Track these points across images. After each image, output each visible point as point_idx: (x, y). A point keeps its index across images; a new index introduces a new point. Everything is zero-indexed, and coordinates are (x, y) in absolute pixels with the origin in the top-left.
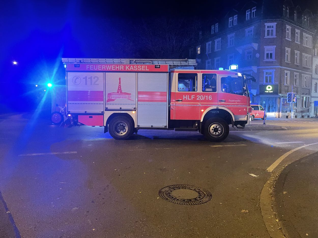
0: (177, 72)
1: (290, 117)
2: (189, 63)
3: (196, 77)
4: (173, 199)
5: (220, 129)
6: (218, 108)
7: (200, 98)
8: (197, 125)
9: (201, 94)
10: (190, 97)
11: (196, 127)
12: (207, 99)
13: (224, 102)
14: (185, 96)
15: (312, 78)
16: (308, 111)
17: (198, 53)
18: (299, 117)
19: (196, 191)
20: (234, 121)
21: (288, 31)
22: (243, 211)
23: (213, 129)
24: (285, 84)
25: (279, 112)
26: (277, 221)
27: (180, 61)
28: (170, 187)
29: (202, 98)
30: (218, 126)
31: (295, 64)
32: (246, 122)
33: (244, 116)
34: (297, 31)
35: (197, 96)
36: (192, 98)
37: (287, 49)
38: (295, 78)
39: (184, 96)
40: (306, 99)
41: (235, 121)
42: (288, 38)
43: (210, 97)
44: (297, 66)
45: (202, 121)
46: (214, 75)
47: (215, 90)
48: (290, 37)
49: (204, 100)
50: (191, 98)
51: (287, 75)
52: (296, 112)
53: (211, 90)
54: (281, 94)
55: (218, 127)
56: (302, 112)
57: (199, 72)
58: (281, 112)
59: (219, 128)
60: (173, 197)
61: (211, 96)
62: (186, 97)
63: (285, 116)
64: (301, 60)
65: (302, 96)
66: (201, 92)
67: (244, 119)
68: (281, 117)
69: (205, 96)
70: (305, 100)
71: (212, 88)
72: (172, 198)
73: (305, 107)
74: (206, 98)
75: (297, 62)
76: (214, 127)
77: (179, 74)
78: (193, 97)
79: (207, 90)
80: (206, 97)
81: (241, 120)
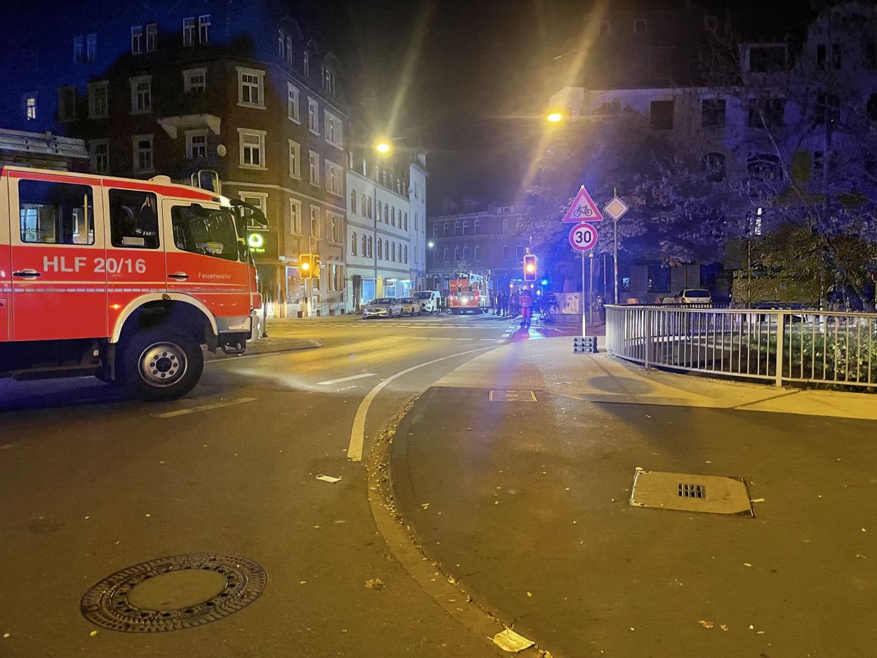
0: (13, 174)
1: (306, 315)
2: (58, 148)
3: (86, 197)
4: (151, 621)
5: (176, 361)
6: (168, 297)
7: (104, 267)
8: (96, 353)
9: (111, 254)
10: (70, 264)
11: (95, 360)
12: (130, 270)
13: (185, 279)
14: (51, 259)
15: (346, 221)
16: (342, 298)
17: (29, 115)
18: (324, 314)
19: (207, 568)
20: (216, 333)
21: (293, 98)
22: (369, 584)
23: (155, 362)
24: (293, 232)
25: (282, 302)
26: (452, 581)
27: (22, 137)
28: (111, 579)
29: (112, 268)
30: (168, 353)
31: (311, 183)
32: (249, 335)
33: (242, 318)
34: (312, 102)
35: (96, 261)
36: (77, 265)
37: (292, 143)
38: (312, 218)
39: (45, 258)
40: (336, 271)
41: (219, 333)
42: (293, 117)
43: (140, 263)
44: (315, 189)
45: (115, 338)
46: (147, 195)
47: (153, 242)
48: (297, 115)
49: (119, 271)
50: (73, 267)
51: (294, 210)
52: (318, 301)
53: (142, 241)
54: (284, 257)
55: (169, 355)
56: (330, 301)
57: (97, 183)
58: (285, 303)
59: (172, 358)
60: (144, 612)
61: (143, 261)
62: (55, 263)
63: (295, 311)
64: (323, 174)
65: (328, 262)
66: (109, 246)
67: (244, 326)
68: (286, 316)
69: (122, 260)
70: (334, 272)
71: (145, 237)
72: (143, 615)
73: (336, 290)
74: (125, 266)
75: (316, 181)
76: (156, 357)
77: (20, 182)
78: (80, 261)
79: (127, 240)
80: (127, 265)
81: (234, 330)
